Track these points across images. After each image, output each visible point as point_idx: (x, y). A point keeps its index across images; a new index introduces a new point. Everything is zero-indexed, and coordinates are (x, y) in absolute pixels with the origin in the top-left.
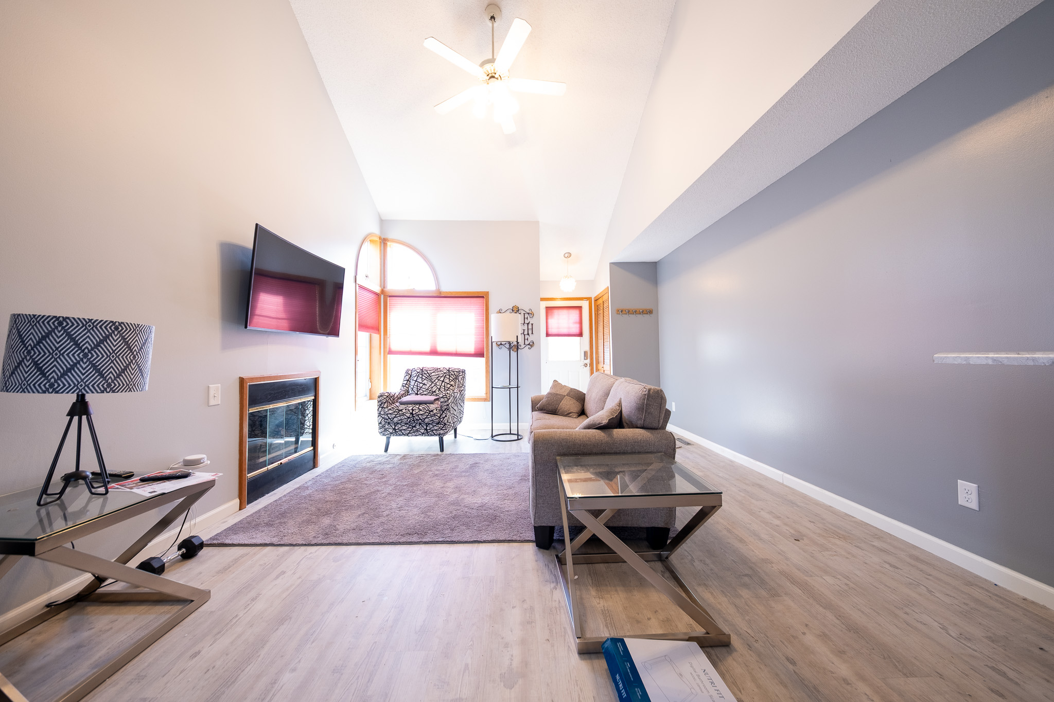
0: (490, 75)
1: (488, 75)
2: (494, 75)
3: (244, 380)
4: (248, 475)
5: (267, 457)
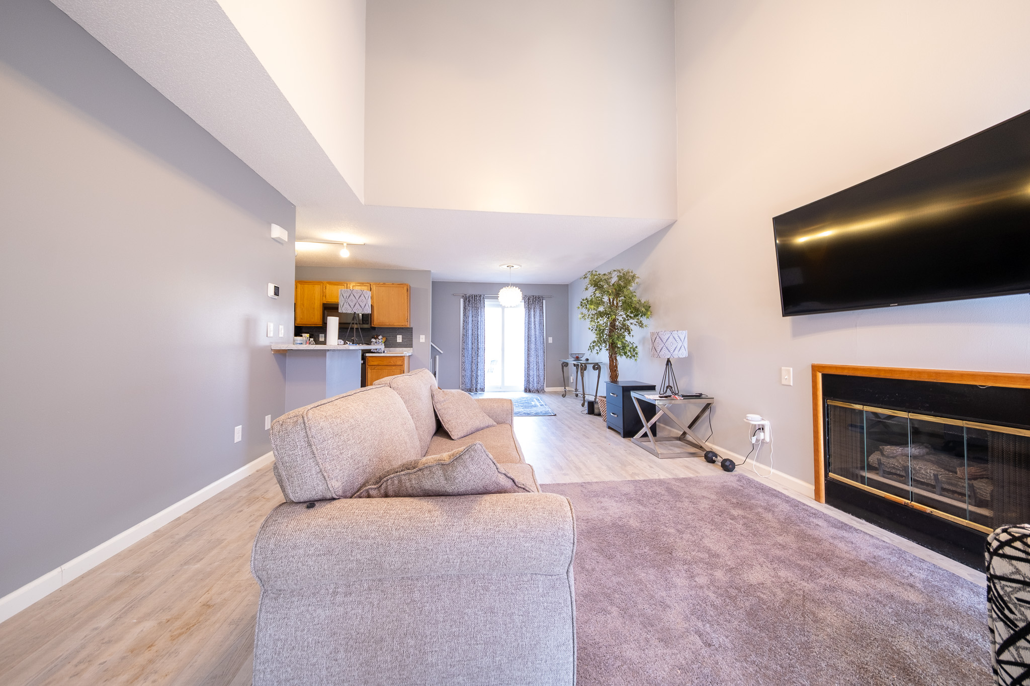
3: (815, 368)
4: (831, 475)
5: (867, 475)
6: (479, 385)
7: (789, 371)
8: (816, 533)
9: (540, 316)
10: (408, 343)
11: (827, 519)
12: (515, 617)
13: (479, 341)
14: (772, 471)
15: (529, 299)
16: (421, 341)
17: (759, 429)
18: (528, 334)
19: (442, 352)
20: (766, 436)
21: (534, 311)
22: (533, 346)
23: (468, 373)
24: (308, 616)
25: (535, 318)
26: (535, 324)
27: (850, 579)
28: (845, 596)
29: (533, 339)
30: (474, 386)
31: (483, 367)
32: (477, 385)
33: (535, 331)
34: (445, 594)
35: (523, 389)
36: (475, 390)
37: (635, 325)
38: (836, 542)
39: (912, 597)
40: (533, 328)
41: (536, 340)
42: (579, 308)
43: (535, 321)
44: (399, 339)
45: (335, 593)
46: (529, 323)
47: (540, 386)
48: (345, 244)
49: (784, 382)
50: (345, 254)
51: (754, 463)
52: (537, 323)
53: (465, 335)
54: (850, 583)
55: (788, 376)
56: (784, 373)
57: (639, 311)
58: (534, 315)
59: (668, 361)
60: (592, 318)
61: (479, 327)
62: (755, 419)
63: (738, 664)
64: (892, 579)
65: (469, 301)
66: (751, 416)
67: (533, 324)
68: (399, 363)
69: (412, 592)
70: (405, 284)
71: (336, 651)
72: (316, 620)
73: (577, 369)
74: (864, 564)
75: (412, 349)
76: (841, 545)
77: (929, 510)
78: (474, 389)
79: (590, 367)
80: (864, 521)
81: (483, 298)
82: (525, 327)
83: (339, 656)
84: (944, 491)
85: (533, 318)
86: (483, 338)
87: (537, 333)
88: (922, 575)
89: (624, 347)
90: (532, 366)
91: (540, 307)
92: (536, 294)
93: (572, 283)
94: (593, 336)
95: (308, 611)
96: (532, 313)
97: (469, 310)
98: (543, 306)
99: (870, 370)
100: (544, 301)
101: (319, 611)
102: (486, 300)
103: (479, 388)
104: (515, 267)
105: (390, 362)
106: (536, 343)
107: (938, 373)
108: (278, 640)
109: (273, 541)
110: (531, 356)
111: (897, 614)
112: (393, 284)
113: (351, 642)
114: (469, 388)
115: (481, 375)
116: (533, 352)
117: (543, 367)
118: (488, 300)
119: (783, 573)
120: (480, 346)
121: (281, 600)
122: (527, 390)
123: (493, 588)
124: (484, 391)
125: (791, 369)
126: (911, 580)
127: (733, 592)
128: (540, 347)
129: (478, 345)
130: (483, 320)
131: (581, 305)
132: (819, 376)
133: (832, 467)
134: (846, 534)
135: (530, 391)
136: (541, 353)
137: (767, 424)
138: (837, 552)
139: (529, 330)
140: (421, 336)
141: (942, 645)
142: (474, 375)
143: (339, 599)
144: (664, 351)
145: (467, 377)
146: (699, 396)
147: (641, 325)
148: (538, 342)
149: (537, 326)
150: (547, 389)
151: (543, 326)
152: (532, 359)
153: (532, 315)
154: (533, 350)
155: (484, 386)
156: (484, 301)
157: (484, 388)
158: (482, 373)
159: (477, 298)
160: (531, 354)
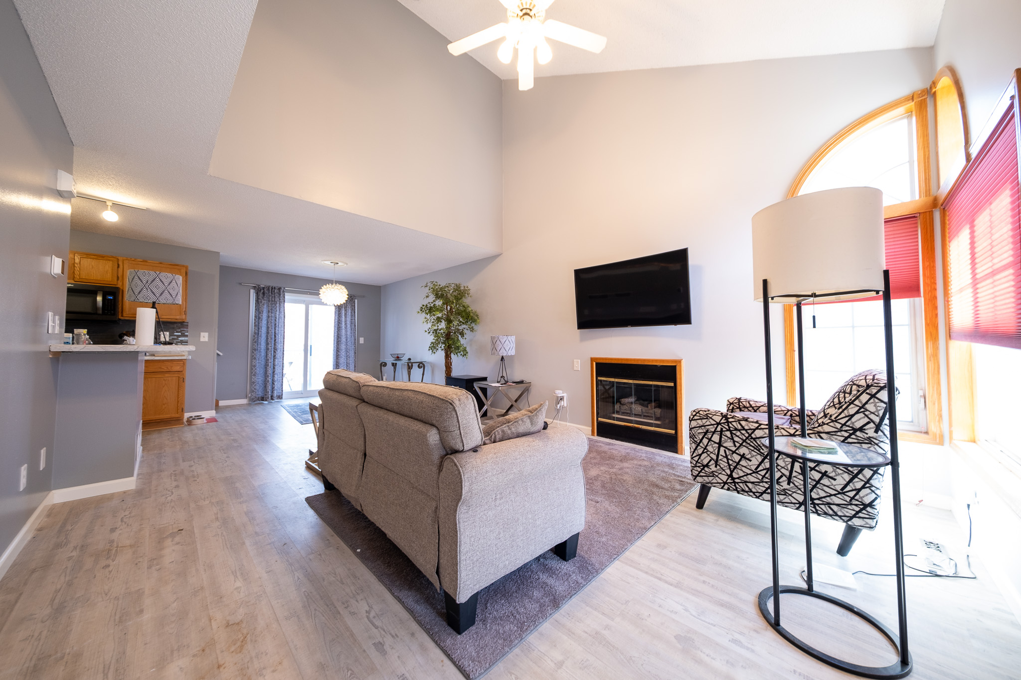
0: (524, 11)
1: (521, 10)
2: (528, 11)
3: (592, 360)
4: (600, 419)
5: (616, 416)
6: (275, 392)
7: (578, 362)
8: (602, 449)
9: (352, 316)
11: (603, 443)
12: (566, 490)
13: (277, 340)
14: (568, 424)
16: (202, 339)
17: (561, 399)
18: (338, 334)
19: (220, 354)
20: (564, 403)
21: (346, 310)
22: (343, 347)
23: (259, 379)
24: (485, 517)
25: (346, 317)
26: (346, 324)
27: (625, 463)
28: (628, 470)
29: (343, 339)
30: (270, 393)
31: (281, 371)
32: (272, 392)
33: (346, 331)
34: (540, 486)
36: (270, 398)
37: (467, 329)
38: (611, 451)
39: (646, 463)
40: (344, 327)
41: (347, 340)
42: (419, 312)
43: (346, 321)
45: (496, 499)
46: (339, 322)
48: (109, 204)
49: (575, 369)
50: (110, 217)
51: (558, 422)
52: (348, 322)
53: (257, 334)
54: (625, 465)
55: (578, 365)
56: (575, 363)
57: (470, 318)
58: (345, 314)
59: (502, 358)
60: (433, 322)
61: (277, 324)
62: (560, 393)
63: (611, 504)
64: (637, 459)
65: (264, 293)
66: (557, 392)
67: (343, 324)
69: (527, 489)
70: (183, 266)
71: (499, 533)
72: (489, 518)
74: (625, 456)
76: (614, 451)
77: (640, 426)
78: (270, 396)
79: (415, 366)
80: (614, 440)
81: (283, 291)
82: (335, 326)
83: (501, 535)
84: (646, 417)
85: (344, 317)
86: (282, 337)
87: (348, 333)
88: (644, 455)
89: (458, 348)
91: (352, 306)
93: (385, 286)
94: (431, 338)
95: (484, 514)
96: (343, 312)
97: (264, 305)
98: (355, 306)
99: (618, 359)
100: (356, 301)
101: (490, 513)
102: (286, 294)
103: (275, 395)
104: (340, 264)
106: (346, 343)
107: (644, 360)
108: (472, 537)
109: (474, 471)
110: (341, 357)
111: (645, 470)
112: (161, 263)
113: (505, 526)
114: (260, 396)
115: (277, 379)
116: (343, 353)
118: (289, 294)
119: (602, 468)
120: (279, 346)
121: (470, 512)
123: (557, 477)
124: (282, 398)
125: (579, 360)
126: (642, 458)
127: (591, 481)
128: (351, 347)
129: (275, 344)
130: (283, 316)
131: (421, 310)
132: (594, 363)
133: (599, 416)
134: (613, 447)
136: (352, 354)
137: (565, 395)
138: (614, 455)
139: (338, 330)
140: (202, 334)
141: (661, 475)
142: (270, 380)
143: (498, 502)
144: (503, 350)
145: (258, 383)
146: (522, 382)
147: (472, 330)
148: (349, 343)
149: (349, 326)
151: (355, 326)
152: (343, 361)
153: (344, 314)
154: (344, 351)
155: (281, 394)
156: (284, 294)
157: (282, 395)
158: (279, 377)
159: (274, 291)
160: (341, 355)
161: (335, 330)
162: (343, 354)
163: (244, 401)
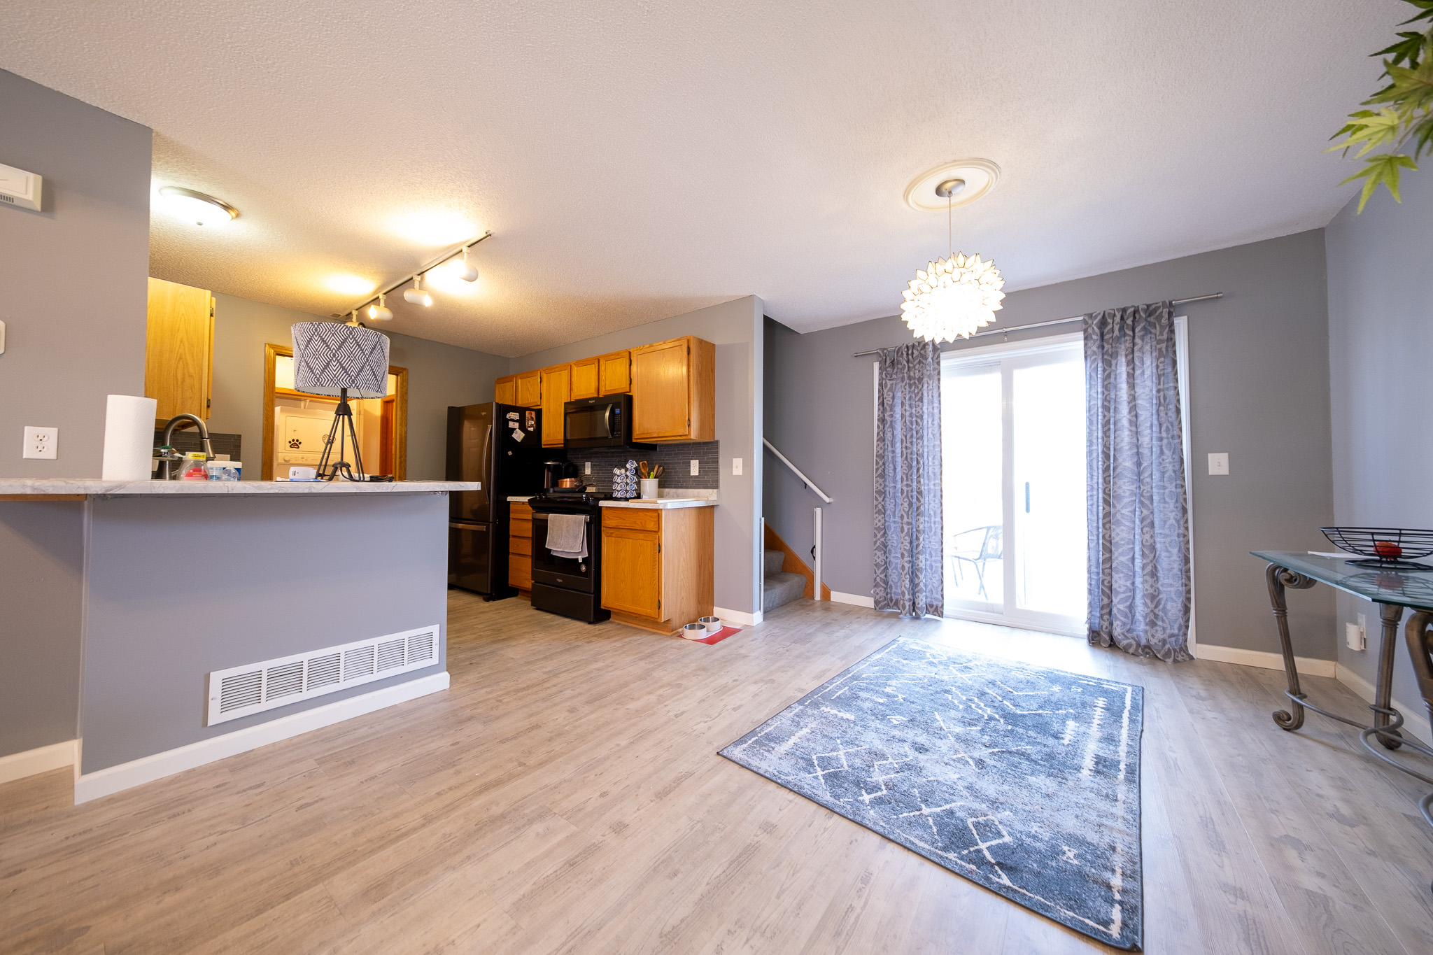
6: (922, 595)
9: (1161, 377)
10: (709, 479)
13: (923, 471)
15: (1103, 323)
18: (1106, 447)
19: (827, 500)
21: (1131, 363)
22: (1125, 487)
23: (896, 559)
25: (1132, 386)
26: (1133, 409)
29: (1126, 462)
30: (908, 598)
31: (937, 546)
32: (915, 596)
33: (1136, 434)
35: (1084, 630)
36: (908, 606)
41: (1139, 464)
43: (1133, 399)
44: (695, 468)
46: (1108, 405)
47: (1160, 635)
52: (1144, 402)
53: (883, 457)
58: (1131, 376)
61: (923, 433)
65: (892, 364)
67: (1124, 409)
68: (651, 526)
73: (1391, 625)
75: (715, 491)
78: (908, 603)
82: (1090, 422)
85: (1124, 386)
86: (937, 462)
87: (1145, 440)
90: (1120, 558)
91: (1161, 342)
92: (1139, 300)
96: (1122, 370)
97: (891, 390)
100: (1181, 324)
102: (942, 355)
103: (922, 601)
105: (635, 522)
106: (1139, 474)
110: (1118, 523)
114: (896, 597)
115: (933, 564)
116: (1125, 509)
117: (1176, 567)
118: (954, 353)
120: (926, 485)
122: (1102, 638)
124: (942, 615)
128: (1163, 487)
135: (1113, 645)
136: (1165, 513)
139: (1106, 433)
140: (737, 459)
142: (907, 566)
145: (895, 568)
148: (1154, 474)
149: (1145, 414)
150: (1201, 651)
151: (1178, 411)
152: (1124, 535)
153: (1124, 376)
154: (1126, 500)
155: (940, 604)
156: (939, 356)
157: (943, 605)
158: (935, 561)
159: (913, 353)
160: (1119, 516)
161: (1090, 434)
162: (1125, 511)
163: (868, 602)
